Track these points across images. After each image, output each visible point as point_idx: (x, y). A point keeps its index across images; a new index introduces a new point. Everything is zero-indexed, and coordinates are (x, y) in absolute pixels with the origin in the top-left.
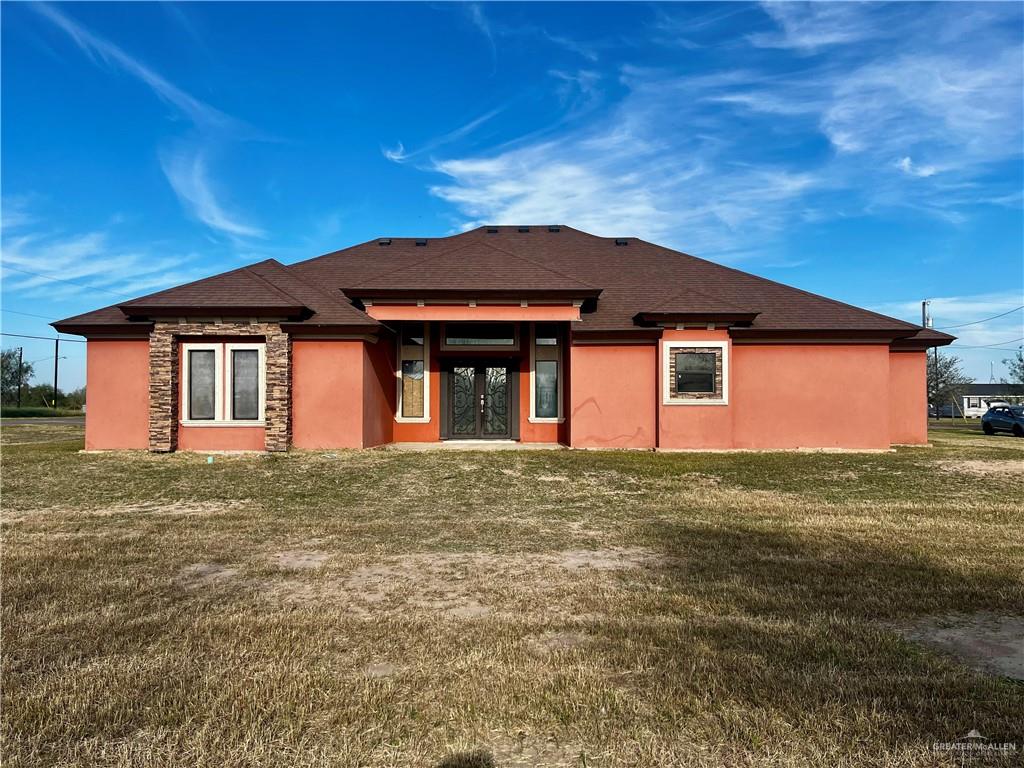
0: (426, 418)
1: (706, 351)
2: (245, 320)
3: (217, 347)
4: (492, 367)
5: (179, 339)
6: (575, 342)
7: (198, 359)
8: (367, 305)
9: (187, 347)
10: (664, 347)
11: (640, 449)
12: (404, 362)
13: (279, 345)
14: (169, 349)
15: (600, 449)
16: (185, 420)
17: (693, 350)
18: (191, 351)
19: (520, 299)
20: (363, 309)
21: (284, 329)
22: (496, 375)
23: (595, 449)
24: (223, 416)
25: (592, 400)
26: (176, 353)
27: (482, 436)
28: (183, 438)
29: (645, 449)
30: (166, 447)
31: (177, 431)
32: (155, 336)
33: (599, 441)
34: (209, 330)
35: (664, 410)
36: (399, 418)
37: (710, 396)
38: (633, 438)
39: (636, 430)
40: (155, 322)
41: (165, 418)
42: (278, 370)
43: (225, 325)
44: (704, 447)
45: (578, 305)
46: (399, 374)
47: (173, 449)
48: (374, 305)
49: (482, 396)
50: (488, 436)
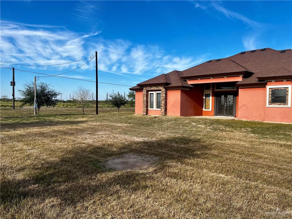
0: (210, 110)
1: (283, 89)
2: (157, 86)
3: (154, 92)
4: (229, 95)
5: (148, 91)
6: (240, 87)
7: (152, 95)
8: (187, 80)
9: (150, 92)
10: (267, 88)
11: (260, 121)
12: (206, 94)
13: (163, 91)
14: (146, 93)
15: (246, 120)
16: (149, 109)
17: (278, 89)
18: (150, 93)
19: (224, 76)
20: (186, 81)
21: (164, 88)
22: (230, 97)
23: (245, 120)
24: (155, 108)
25: (245, 105)
26: (147, 94)
27: (226, 115)
28: (149, 112)
29: (261, 121)
30: (145, 114)
31: (148, 110)
32: (144, 90)
33: (247, 118)
34: (152, 89)
35: (267, 109)
36: (204, 109)
37: (283, 104)
38: (258, 117)
39: (259, 115)
40: (143, 88)
41: (145, 108)
42: (163, 97)
43: (154, 88)
44: (280, 122)
45: (241, 76)
46: (204, 97)
47: (146, 114)
48: (189, 80)
49: (226, 104)
50: (227, 115)
